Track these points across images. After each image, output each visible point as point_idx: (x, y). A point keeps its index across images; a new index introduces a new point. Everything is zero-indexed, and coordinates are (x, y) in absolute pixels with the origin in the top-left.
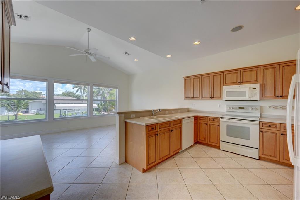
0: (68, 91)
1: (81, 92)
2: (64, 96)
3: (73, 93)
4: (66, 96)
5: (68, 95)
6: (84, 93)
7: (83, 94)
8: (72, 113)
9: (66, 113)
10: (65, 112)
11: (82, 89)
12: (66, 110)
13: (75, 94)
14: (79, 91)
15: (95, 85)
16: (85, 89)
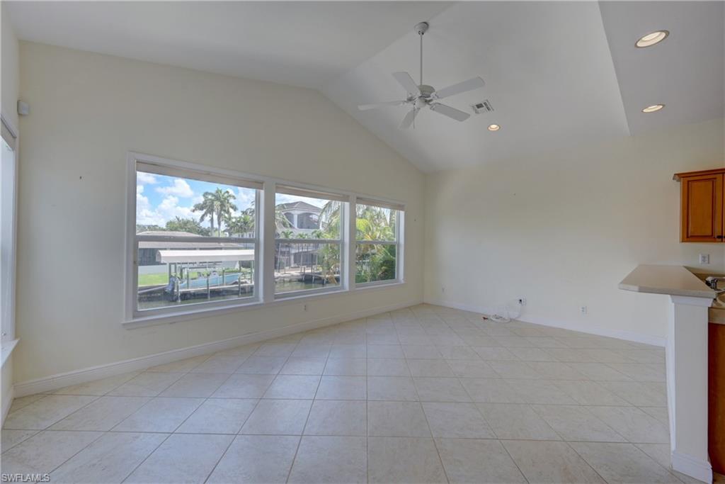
0: (181, 219)
1: (212, 220)
2: (171, 230)
3: (194, 222)
4: (176, 229)
5: (182, 228)
6: (219, 224)
7: (216, 225)
8: (199, 273)
9: (185, 273)
10: (181, 271)
11: (214, 213)
12: (183, 266)
13: (199, 224)
14: (208, 218)
15: (360, 200)
16: (223, 212)
